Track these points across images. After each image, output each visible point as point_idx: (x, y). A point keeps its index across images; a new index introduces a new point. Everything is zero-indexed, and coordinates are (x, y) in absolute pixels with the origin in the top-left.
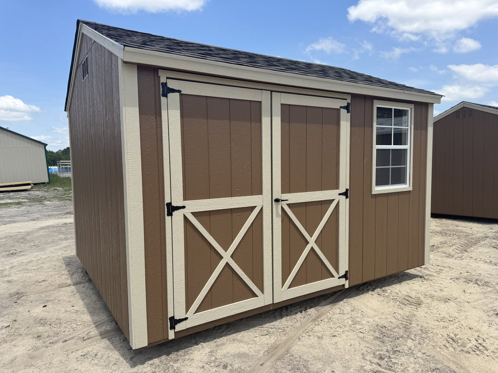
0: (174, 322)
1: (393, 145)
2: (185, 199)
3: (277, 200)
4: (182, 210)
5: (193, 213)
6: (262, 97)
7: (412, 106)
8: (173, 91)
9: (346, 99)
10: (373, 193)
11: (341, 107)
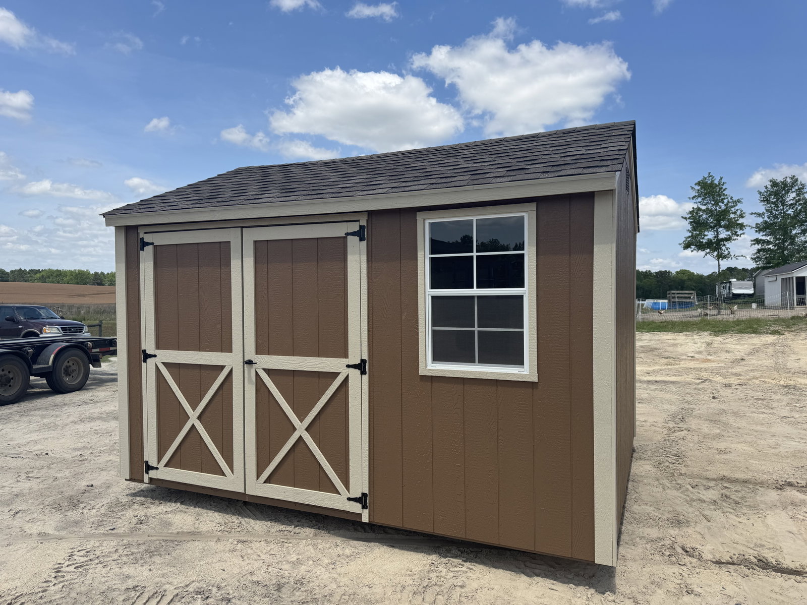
0: (149, 468)
1: (477, 288)
2: (158, 347)
3: (250, 362)
4: (154, 358)
5: (163, 363)
6: (230, 236)
7: (533, 207)
8: (148, 244)
9: (359, 221)
10: (422, 372)
11: (347, 234)
